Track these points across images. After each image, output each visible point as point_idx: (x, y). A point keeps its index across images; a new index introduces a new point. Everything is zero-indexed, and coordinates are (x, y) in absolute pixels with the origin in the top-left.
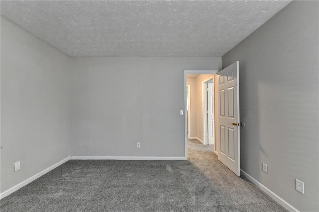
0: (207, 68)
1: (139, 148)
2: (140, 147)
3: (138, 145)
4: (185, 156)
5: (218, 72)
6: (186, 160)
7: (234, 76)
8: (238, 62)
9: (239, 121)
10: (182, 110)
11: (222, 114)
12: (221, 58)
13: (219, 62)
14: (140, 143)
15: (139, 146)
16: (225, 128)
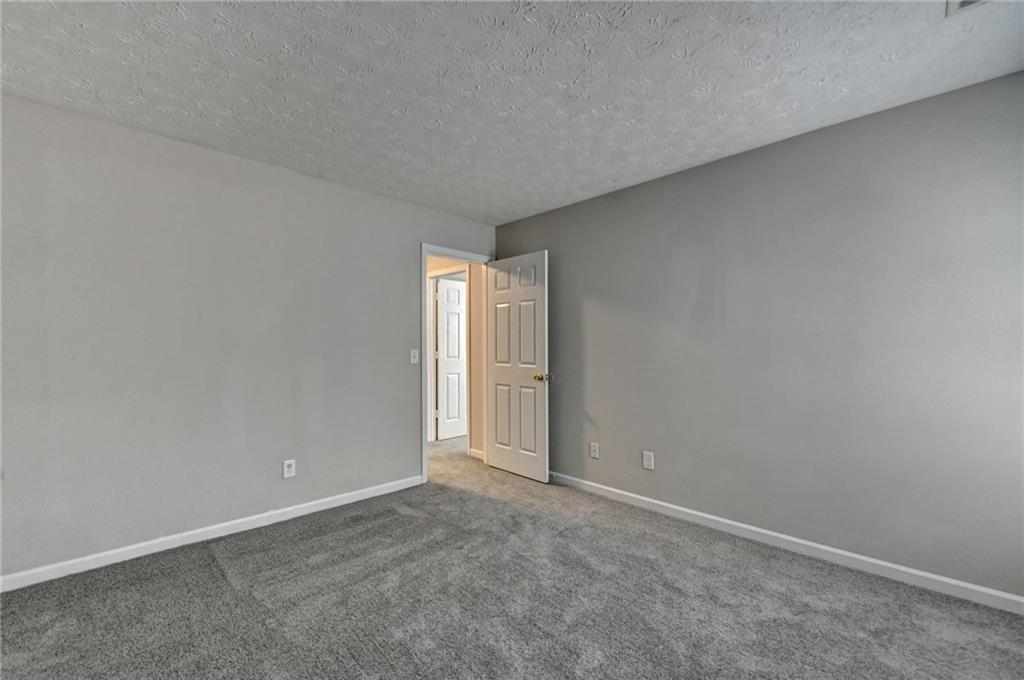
0: (454, 244)
1: (289, 478)
2: (293, 474)
3: (286, 469)
4: (421, 473)
5: (490, 261)
6: (426, 484)
7: (537, 279)
8: (546, 252)
9: (547, 372)
10: (415, 348)
11: (503, 356)
12: (494, 230)
13: (490, 236)
14: (292, 462)
15: (289, 472)
16: (509, 390)
